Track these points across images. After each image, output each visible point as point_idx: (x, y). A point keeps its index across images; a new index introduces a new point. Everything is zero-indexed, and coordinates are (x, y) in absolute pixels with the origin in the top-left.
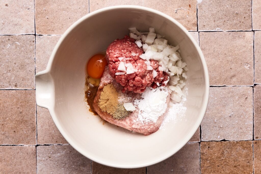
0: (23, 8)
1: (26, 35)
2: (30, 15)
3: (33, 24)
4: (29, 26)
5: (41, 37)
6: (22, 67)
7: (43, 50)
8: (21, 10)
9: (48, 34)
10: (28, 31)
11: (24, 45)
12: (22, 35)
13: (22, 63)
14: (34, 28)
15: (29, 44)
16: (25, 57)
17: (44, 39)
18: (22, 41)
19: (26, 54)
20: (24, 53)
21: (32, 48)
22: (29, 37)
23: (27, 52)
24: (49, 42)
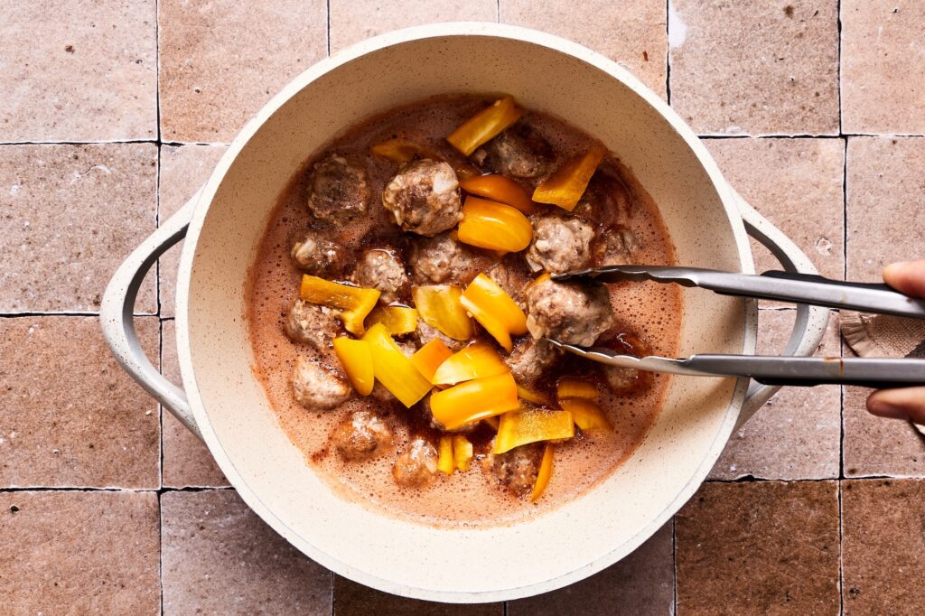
0: (121, 58)
1: (131, 142)
2: (142, 82)
3: (152, 109)
4: (138, 116)
5: (178, 149)
6: (118, 243)
7: (182, 191)
8: (116, 63)
9: (199, 140)
10: (136, 130)
11: (124, 176)
12: (117, 145)
13: (116, 231)
14: (156, 122)
15: (140, 172)
16: (126, 212)
17: (188, 157)
18: (117, 162)
19: (131, 202)
20: (124, 201)
21: (147, 186)
22: (140, 149)
23: (132, 198)
24: (201, 164)
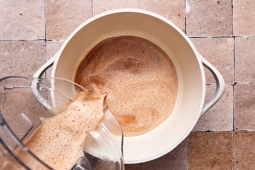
0: (35, 17)
1: (38, 40)
2: (41, 23)
3: (44, 31)
4: (40, 33)
5: (51, 42)
6: (35, 68)
7: (52, 53)
8: (34, 18)
9: (57, 39)
10: (39, 37)
11: (36, 49)
12: (34, 41)
13: (34, 64)
14: (45, 34)
15: (41, 48)
16: (37, 59)
17: (54, 44)
18: (34, 45)
19: (38, 56)
21: (42, 52)
22: (41, 42)
23: (38, 55)
24: (57, 46)
